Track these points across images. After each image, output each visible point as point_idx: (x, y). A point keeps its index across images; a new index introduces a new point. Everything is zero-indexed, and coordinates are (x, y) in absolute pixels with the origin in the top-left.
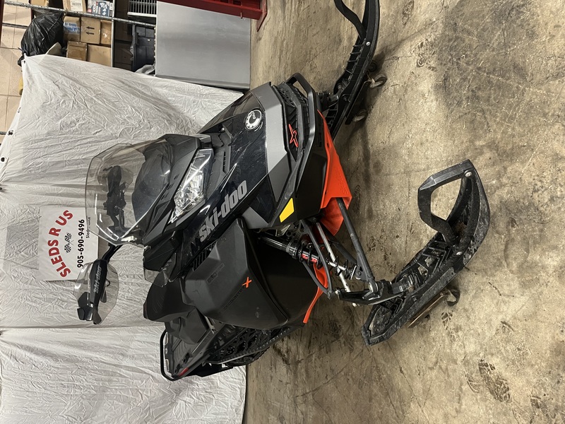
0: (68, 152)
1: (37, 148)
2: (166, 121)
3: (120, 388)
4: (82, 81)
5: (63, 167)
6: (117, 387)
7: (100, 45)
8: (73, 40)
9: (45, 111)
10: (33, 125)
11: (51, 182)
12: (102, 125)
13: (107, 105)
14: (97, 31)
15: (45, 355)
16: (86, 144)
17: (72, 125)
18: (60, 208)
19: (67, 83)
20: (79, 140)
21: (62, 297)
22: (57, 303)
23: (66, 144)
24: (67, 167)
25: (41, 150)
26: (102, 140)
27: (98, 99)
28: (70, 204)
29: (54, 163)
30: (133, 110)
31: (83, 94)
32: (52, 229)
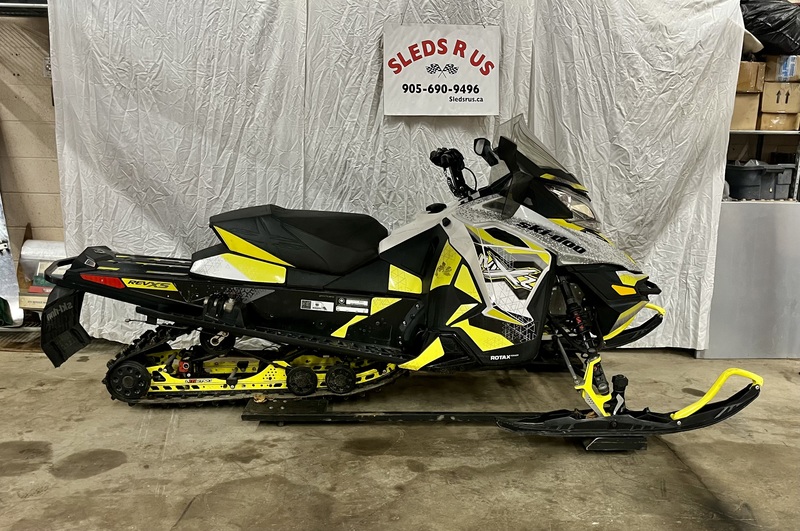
0: (588, 66)
1: (593, 19)
2: (640, 218)
3: (202, 148)
4: (704, 86)
5: (563, 59)
6: (203, 143)
7: (760, 113)
8: (767, 69)
9: (653, 30)
10: (631, 12)
11: (538, 41)
12: (632, 117)
13: (666, 123)
14: (782, 107)
15: (262, 32)
16: (601, 92)
17: (631, 71)
18: (498, 55)
19: (699, 62)
20: (607, 82)
21: (355, 60)
22: (344, 53)
23: (600, 64)
24: (563, 64)
25: (591, 26)
26: (608, 118)
27: (675, 110)
28: (504, 71)
29: (570, 46)
30: (660, 166)
31: (683, 88)
32: (464, 45)
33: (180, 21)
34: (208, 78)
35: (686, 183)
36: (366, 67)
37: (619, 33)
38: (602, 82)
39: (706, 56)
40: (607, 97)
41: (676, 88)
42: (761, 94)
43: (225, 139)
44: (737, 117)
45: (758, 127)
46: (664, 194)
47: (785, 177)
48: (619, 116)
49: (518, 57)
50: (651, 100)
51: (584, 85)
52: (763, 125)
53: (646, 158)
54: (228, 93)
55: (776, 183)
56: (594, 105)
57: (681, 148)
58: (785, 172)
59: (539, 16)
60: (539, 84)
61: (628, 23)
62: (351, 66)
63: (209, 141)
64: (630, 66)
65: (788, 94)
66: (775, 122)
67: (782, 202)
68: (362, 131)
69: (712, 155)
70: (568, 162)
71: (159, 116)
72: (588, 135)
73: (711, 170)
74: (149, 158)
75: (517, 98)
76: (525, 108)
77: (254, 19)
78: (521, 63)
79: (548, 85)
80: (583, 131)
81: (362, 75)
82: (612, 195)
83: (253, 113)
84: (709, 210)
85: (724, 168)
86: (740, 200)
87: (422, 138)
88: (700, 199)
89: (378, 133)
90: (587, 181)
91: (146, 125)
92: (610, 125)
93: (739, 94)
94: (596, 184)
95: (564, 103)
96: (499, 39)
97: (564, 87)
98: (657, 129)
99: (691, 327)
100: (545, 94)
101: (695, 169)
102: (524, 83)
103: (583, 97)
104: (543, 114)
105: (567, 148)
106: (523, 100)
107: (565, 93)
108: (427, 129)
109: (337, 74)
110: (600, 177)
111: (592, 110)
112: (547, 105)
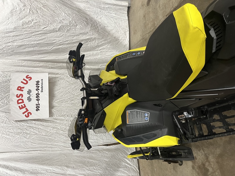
0: (27, 39)
1: (8, 37)
2: (85, 22)
5: (25, 49)
9: (13, 15)
10: (5, 23)
11: (17, 58)
12: (48, 23)
13: (50, 12)
16: (38, 35)
17: (29, 23)
18: (23, 73)
20: (34, 32)
21: (26, 131)
22: (23, 135)
23: (26, 35)
24: (27, 49)
25: (11, 38)
26: (48, 32)
27: (44, 8)
28: (30, 71)
29: (19, 46)
30: (66, 15)
31: (36, 5)
32: (19, 87)
35: (72, 6)
36: (29, 126)
37: (13, 27)
38: (34, 34)
40: (40, 32)
41: (36, 7)
46: (76, 14)
48: (47, 28)
50: (41, 17)
51: (35, 41)
53: (63, 19)
56: (43, 37)
57: (59, 7)
59: (7, 58)
60: (35, 58)
61: (10, 24)
62: (29, 132)
64: (27, 24)
68: (56, 125)
70: (65, 47)
72: (55, 40)
76: (45, 64)
78: (27, 65)
79: (35, 54)
80: (53, 42)
81: (32, 127)
82: (77, 32)
83: (50, 170)
87: (57, 102)
89: (56, 119)
90: (72, 41)
92: (51, 32)
94: (73, 38)
95: (42, 49)
96: (16, 73)
97: (35, 48)
98: (52, 15)
99: (121, 7)
100: (39, 56)
101: (67, 3)
102: (35, 64)
103: (40, 42)
104: (47, 56)
105: (60, 48)
106: (42, 64)
107: (38, 48)
108: (54, 100)
109: (32, 138)
110: (70, 36)
111: (45, 38)
112: (43, 55)
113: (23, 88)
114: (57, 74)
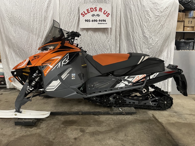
0: (136, 14)
1: (137, 1)
2: (152, 55)
3: (33, 38)
4: (168, 19)
5: (129, 12)
6: (33, 37)
7: (184, 27)
8: (186, 15)
9: (154, 4)
11: (122, 8)
12: (149, 28)
13: (158, 29)
14: (190, 25)
15: (48, 7)
16: (140, 21)
18: (111, 11)
19: (167, 13)
20: (141, 18)
21: (72, 14)
22: (69, 12)
23: (139, 13)
24: (129, 14)
25: (136, 3)
26: (142, 28)
27: (161, 26)
28: (113, 16)
29: (131, 9)
30: (156, 41)
31: (162, 20)
32: (102, 9)
33: (26, 5)
34: (34, 19)
35: (164, 46)
36: (75, 15)
37: (144, 5)
38: (140, 18)
39: (169, 11)
40: (141, 22)
41: (161, 20)
42: (184, 21)
43: (39, 36)
44: (178, 28)
45: (184, 30)
46: (158, 49)
47: (191, 44)
48: (145, 27)
49: (117, 12)
50: (154, 23)
51: (135, 19)
52: (185, 30)
53: (153, 39)
54: (39, 23)
55: (189, 46)
56: (138, 25)
57: (162, 36)
58: (192, 43)
59: (122, 1)
60: (123, 19)
61: (147, 2)
62: (71, 15)
63: (35, 36)
64: (148, 14)
65: (191, 21)
66: (188, 29)
67: (191, 51)
69: (171, 38)
70: (131, 40)
71: (21, 30)
72: (136, 33)
73: (171, 42)
74: (19, 41)
75: (116, 23)
76: (119, 26)
77: (45, 3)
78: (117, 14)
79: (125, 20)
80: (135, 32)
81: (74, 17)
82: (144, 49)
83: (46, 28)
84: (171, 53)
85: (175, 41)
86: (179, 50)
87: (90, 34)
88: (168, 50)
90: (136, 46)
91: (18, 32)
92: (142, 30)
93: (178, 21)
94: (139, 46)
95: (130, 24)
96: (111, 7)
97: (129, 20)
99: (166, 85)
100: (124, 22)
101: (166, 42)
102: (119, 19)
103: (134, 23)
104: (124, 27)
105: (131, 37)
106: (118, 24)
107: (130, 21)
108: (92, 32)
109: (68, 18)
110: (140, 44)
111: (137, 26)
112: (125, 25)
113: (101, 12)
114: (111, 34)
